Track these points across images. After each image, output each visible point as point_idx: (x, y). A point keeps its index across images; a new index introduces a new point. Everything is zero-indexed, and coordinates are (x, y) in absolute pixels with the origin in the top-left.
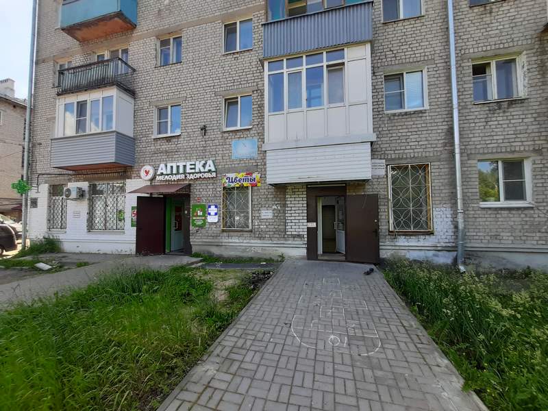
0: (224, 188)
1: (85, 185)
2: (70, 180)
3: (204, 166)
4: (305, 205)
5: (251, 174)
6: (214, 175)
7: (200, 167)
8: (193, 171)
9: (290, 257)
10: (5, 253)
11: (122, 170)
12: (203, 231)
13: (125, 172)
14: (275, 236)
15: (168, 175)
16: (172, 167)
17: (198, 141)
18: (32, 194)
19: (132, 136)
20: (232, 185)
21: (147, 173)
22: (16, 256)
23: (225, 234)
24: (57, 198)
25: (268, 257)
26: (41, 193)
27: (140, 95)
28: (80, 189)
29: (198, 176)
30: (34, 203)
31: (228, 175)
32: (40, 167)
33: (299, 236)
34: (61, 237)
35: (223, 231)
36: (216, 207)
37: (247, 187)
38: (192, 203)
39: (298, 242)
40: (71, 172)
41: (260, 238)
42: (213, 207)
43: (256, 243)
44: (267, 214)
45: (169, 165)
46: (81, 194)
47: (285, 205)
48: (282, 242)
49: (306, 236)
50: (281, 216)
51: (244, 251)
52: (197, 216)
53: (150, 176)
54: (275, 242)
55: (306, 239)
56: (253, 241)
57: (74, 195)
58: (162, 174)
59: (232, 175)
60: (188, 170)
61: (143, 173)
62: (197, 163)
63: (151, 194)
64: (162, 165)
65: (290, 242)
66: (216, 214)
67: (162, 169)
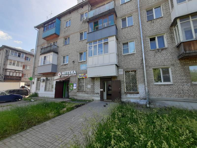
0: (78, 79)
1: (45, 78)
2: (42, 77)
3: (73, 72)
4: (100, 84)
5: (85, 74)
6: (76, 75)
7: (72, 72)
8: (70, 74)
9: (95, 100)
10: (26, 97)
11: (53, 74)
12: (72, 91)
13: (54, 74)
14: (91, 93)
15: (64, 75)
16: (65, 73)
17: (72, 65)
18: (33, 81)
19: (56, 64)
20: (80, 78)
21: (59, 74)
22: (28, 97)
23: (78, 92)
24: (38, 82)
25: (89, 100)
26: (35, 80)
27: (59, 53)
28: (43, 79)
29: (72, 75)
30: (33, 83)
31: (79, 75)
32: (36, 74)
33: (98, 93)
34: (39, 92)
35: (78, 91)
36: (76, 84)
37: (84, 78)
38: (70, 83)
39: (98, 95)
40: (42, 75)
41: (87, 94)
42: (75, 84)
43: (86, 95)
44: (89, 86)
45: (65, 72)
46: (44, 81)
47: (94, 84)
48: (93, 95)
49: (100, 93)
50: (93, 87)
51: (83, 97)
52: (71, 87)
53: (60, 75)
54: (91, 95)
55: (100, 94)
56: (85, 95)
57: (42, 81)
58: (63, 75)
59: (80, 75)
60: (69, 74)
61: (58, 75)
62: (71, 71)
63: (60, 80)
64: (63, 72)
65: (95, 95)
66: (76, 86)
67: (63, 73)
